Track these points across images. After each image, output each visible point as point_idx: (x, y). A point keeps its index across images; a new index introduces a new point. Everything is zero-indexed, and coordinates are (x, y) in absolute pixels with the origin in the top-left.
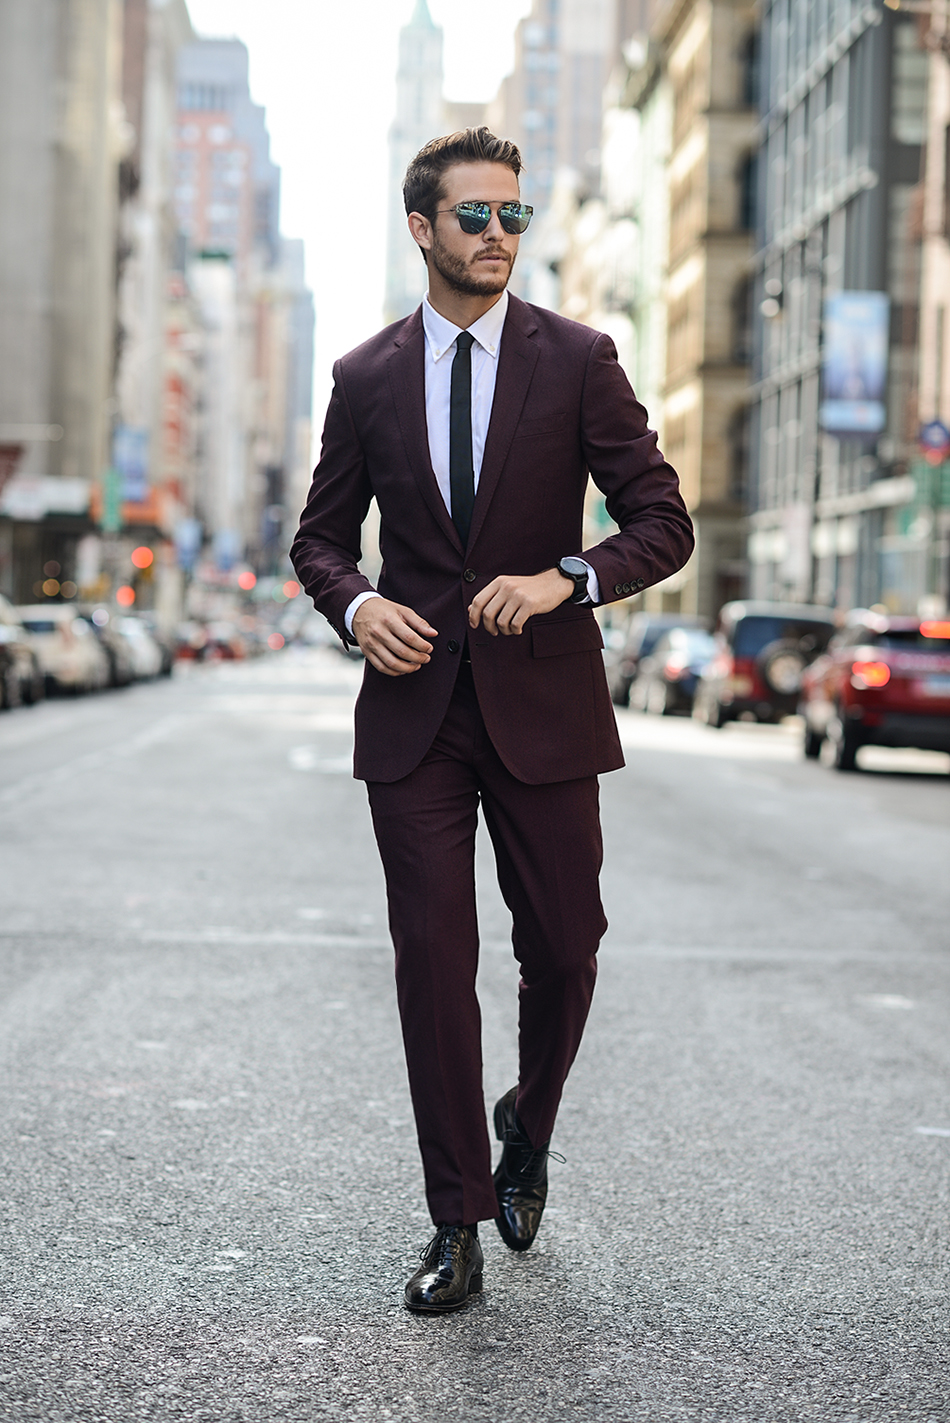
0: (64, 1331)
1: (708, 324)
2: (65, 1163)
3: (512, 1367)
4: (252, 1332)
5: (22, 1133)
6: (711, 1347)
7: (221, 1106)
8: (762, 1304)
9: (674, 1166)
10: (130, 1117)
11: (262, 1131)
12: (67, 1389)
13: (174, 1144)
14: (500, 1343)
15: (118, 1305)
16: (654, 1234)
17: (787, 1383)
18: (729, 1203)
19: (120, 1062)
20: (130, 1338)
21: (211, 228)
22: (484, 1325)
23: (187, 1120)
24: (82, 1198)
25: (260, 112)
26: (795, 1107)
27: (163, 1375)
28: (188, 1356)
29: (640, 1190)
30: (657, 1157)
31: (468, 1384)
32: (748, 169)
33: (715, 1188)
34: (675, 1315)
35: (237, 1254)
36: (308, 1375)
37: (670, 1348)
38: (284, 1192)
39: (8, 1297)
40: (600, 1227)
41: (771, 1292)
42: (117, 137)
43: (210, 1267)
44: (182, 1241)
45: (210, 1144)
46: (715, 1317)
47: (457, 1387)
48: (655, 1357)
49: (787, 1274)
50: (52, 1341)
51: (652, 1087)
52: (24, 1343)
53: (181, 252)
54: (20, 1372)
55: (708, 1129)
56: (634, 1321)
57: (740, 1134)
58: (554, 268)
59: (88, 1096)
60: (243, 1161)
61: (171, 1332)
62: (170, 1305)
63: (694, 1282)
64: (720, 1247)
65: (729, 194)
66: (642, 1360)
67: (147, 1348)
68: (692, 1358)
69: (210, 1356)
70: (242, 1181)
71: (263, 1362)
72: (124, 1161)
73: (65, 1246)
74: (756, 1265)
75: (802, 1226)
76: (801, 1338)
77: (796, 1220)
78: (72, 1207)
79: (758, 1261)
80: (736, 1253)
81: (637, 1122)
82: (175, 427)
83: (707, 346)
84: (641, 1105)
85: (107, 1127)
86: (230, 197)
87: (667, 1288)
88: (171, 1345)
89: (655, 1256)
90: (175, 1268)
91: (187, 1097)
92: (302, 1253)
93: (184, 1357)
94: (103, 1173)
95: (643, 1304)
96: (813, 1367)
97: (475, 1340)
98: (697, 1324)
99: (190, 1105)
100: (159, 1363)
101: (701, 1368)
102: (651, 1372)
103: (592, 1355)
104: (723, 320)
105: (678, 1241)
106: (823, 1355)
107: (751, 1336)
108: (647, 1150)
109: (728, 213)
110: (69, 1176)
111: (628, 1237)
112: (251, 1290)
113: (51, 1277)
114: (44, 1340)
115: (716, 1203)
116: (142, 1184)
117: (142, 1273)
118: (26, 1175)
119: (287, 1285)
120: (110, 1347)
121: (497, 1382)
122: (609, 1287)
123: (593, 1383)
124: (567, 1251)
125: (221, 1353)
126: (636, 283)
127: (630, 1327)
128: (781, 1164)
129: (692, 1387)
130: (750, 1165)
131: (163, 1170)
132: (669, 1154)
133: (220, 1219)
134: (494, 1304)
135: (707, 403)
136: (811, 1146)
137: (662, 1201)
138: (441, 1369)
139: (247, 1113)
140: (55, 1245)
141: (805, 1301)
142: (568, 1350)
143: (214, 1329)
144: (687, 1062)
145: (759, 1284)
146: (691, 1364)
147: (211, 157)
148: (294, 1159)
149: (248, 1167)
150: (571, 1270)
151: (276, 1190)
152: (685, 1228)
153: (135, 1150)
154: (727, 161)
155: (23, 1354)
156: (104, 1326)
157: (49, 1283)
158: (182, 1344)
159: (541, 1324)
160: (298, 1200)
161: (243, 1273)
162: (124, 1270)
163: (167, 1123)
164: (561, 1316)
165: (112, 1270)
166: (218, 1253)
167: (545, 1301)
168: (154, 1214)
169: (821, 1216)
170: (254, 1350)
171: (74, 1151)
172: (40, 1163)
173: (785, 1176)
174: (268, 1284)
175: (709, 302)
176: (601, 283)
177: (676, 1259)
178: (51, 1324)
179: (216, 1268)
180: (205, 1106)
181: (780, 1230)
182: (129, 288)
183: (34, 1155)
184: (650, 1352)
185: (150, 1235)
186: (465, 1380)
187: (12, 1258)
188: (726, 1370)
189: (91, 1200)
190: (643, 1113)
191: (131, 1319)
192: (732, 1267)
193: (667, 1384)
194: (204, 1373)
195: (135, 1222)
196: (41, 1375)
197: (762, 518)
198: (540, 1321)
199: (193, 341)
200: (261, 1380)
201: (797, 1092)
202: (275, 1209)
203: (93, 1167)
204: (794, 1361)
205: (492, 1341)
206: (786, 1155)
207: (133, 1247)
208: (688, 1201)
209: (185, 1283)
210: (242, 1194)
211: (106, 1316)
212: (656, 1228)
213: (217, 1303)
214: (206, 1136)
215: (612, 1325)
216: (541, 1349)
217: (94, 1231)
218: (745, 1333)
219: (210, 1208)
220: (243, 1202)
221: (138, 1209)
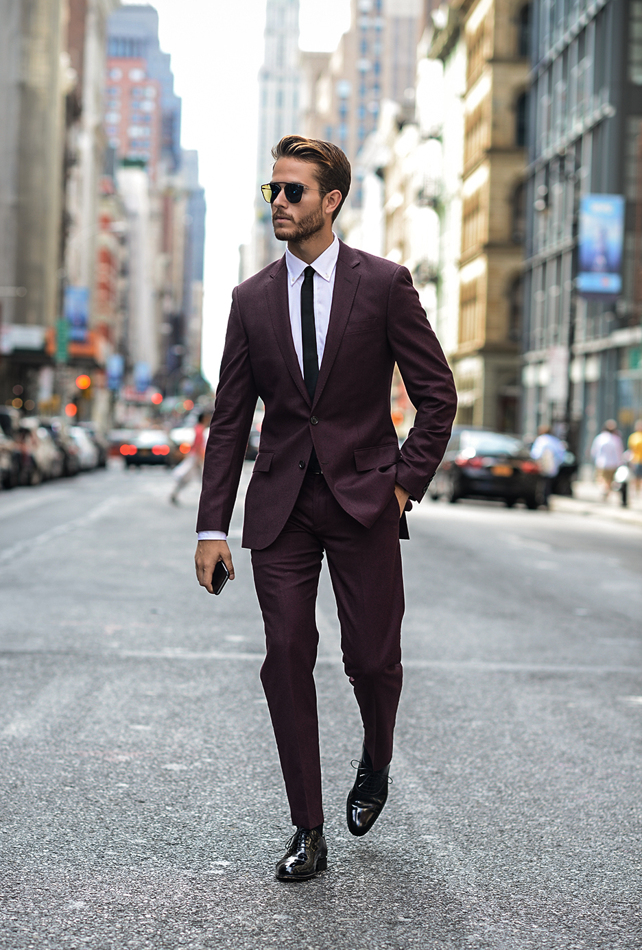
0: (121, 911)
1: (491, 215)
2: (98, 805)
3: (417, 934)
4: (243, 912)
5: (66, 786)
6: (545, 923)
7: (196, 767)
8: (576, 896)
9: (507, 809)
10: (137, 775)
11: (226, 784)
12: (129, 946)
13: (169, 793)
14: (407, 920)
15: (152, 895)
16: (499, 852)
17: (597, 945)
18: (546, 833)
19: (122, 738)
20: (164, 915)
21: (132, 143)
22: (394, 908)
23: (174, 777)
24: (114, 827)
25: (166, 59)
26: (584, 771)
27: (190, 938)
28: (204, 926)
29: (486, 824)
30: (494, 803)
31: (390, 944)
32: (522, 103)
33: (536, 823)
34: (519, 903)
35: (225, 863)
36: (285, 939)
37: (518, 923)
38: (248, 824)
39: (79, 889)
40: (462, 847)
41: (581, 889)
42: (66, 78)
43: (208, 871)
44: (186, 854)
45: (193, 793)
46: (545, 904)
47: (383, 946)
48: (509, 929)
49: (590, 878)
50: (113, 917)
51: (485, 757)
52: (96, 918)
53: (110, 161)
54: (98, 936)
55: (527, 786)
56: (493, 906)
57: (548, 788)
58: (381, 173)
59: (104, 761)
60: (217, 804)
61: (191, 912)
62: (187, 895)
63: (529, 882)
64: (543, 861)
65: (508, 121)
66: (501, 931)
67: (176, 922)
68: (533, 930)
69: (219, 927)
70: (219, 817)
71: (253, 930)
72: (137, 803)
73: (110, 858)
74: (569, 872)
75: (597, 848)
76: (603, 917)
77: (592, 844)
78: (109, 833)
79: (569, 870)
80: (555, 865)
81: (478, 780)
82: (106, 287)
83: (491, 230)
84: (479, 769)
85: (121, 781)
86: (144, 120)
87: (512, 886)
88: (192, 919)
89: (501, 866)
90: (185, 872)
91: (171, 762)
92: (267, 863)
93: (202, 927)
94: (125, 811)
95: (497, 896)
96: (613, 935)
97: (389, 918)
98: (534, 908)
99: (175, 767)
100: (187, 931)
101: (540, 936)
102: (508, 938)
103: (468, 927)
104: (503, 213)
105: (515, 857)
106: (619, 928)
107: (571, 916)
108: (487, 798)
109: (508, 134)
110: (103, 813)
111: (482, 854)
112: (238, 886)
113: (105, 877)
114: (108, 916)
115: (537, 833)
116: (152, 818)
117: (164, 875)
118: (74, 812)
119: (261, 883)
120: (152, 921)
121: (409, 944)
122: (473, 885)
123: (471, 944)
124: (443, 863)
125: (226, 925)
126: (440, 184)
127: (491, 910)
128: (579, 808)
129: (536, 947)
130: (557, 808)
131: (165, 809)
132: (502, 801)
133: (209, 841)
134: (399, 895)
135: (491, 272)
136: (597, 796)
137: (502, 831)
138: (371, 935)
139: (214, 772)
140: (103, 857)
141: (604, 895)
142: (452, 924)
143: (218, 910)
144: (507, 740)
145: (572, 884)
146: (533, 933)
147: (132, 91)
148: (251, 803)
149: (221, 808)
150: (447, 875)
151: (242, 823)
152: (519, 848)
153: (145, 797)
154: (506, 97)
155: (97, 925)
156: (146, 908)
157: (104, 881)
158: (199, 919)
159: (432, 908)
160: (258, 829)
161: (230, 876)
162: (152, 873)
163: (162, 779)
164: (444, 903)
165: (144, 873)
166: (212, 863)
167: (433, 894)
168: (165, 837)
169: (609, 842)
170: (246, 923)
171: (103, 797)
172: (81, 804)
173: (582, 816)
174: (248, 882)
175: (492, 199)
176: (415, 185)
177: (515, 868)
178: (111, 907)
179: (212, 872)
180: (185, 768)
181: (582, 850)
182: (73, 186)
183: (76, 799)
184: (506, 926)
185: (165, 851)
186: (387, 942)
187: (76, 865)
188: (556, 937)
189: (121, 829)
190: (481, 774)
191: (162, 903)
192: (553, 873)
193: (519, 946)
194: (217, 937)
195: (153, 843)
196: (111, 938)
197: (532, 356)
198: (431, 907)
199: (120, 226)
200: (255, 942)
201: (584, 761)
202: (244, 835)
203: (118, 808)
204: (600, 932)
205: (402, 919)
206: (581, 802)
207: (155, 858)
208: (519, 831)
209: (194, 881)
210: (221, 825)
211: (146, 901)
212: (499, 849)
213: (217, 894)
214: (190, 787)
215: (478, 909)
216: (434, 923)
217: (127, 848)
218: (567, 914)
219: (201, 834)
220: (223, 830)
221: (153, 834)
